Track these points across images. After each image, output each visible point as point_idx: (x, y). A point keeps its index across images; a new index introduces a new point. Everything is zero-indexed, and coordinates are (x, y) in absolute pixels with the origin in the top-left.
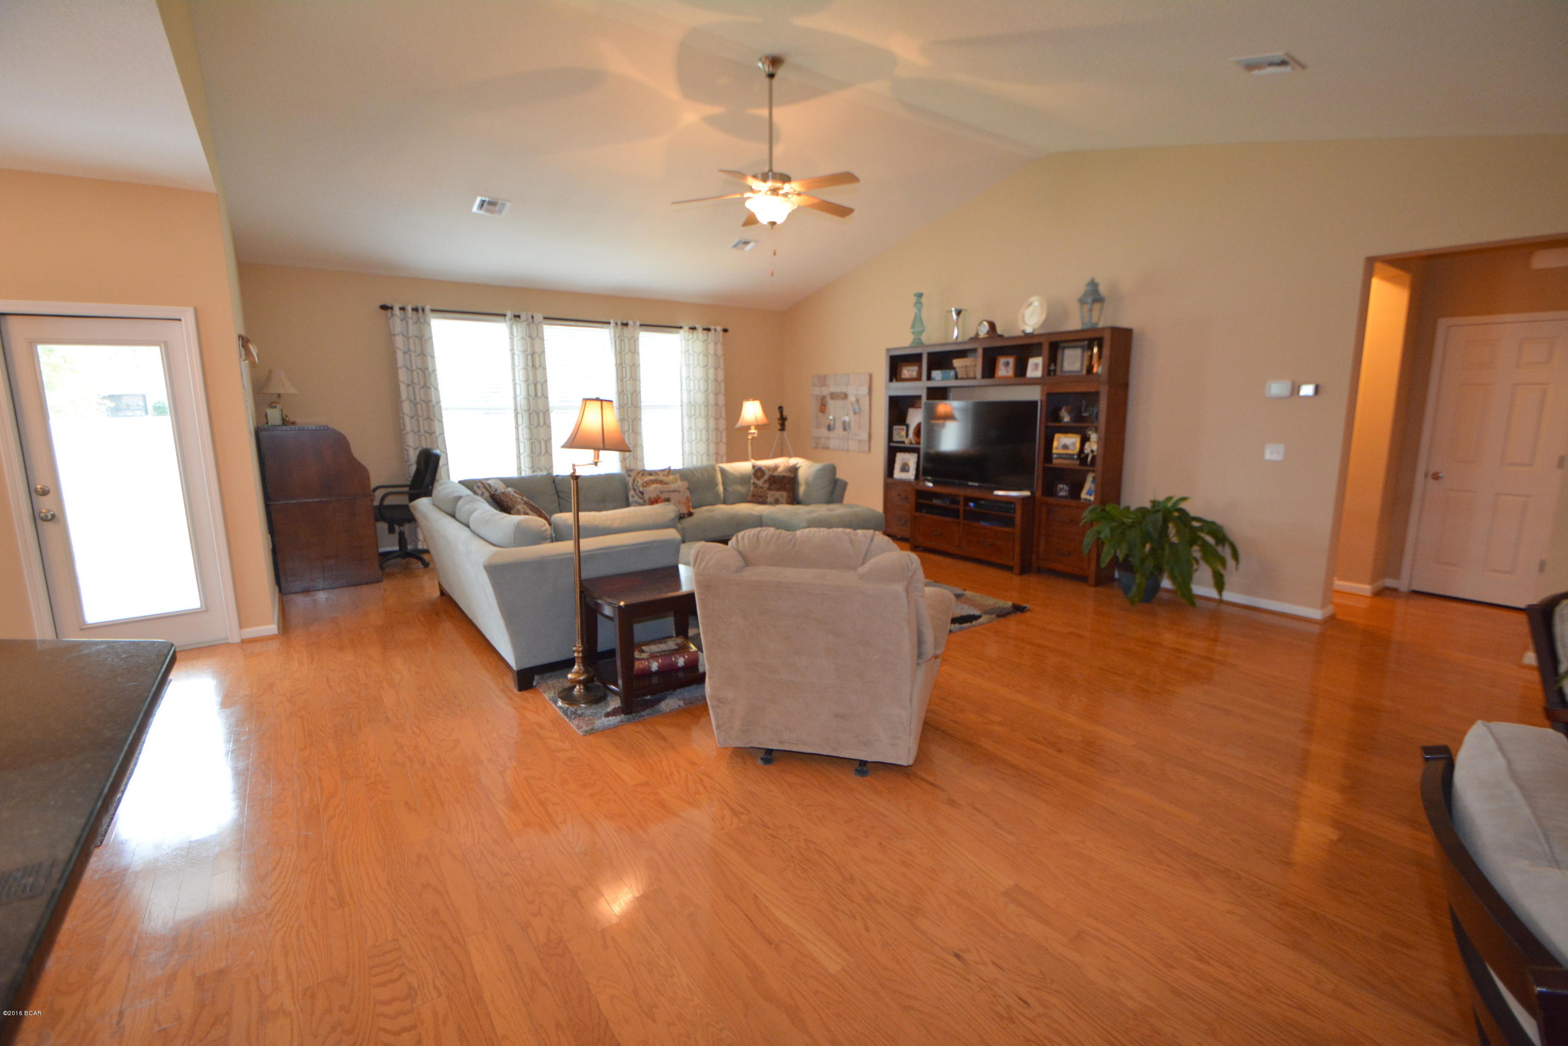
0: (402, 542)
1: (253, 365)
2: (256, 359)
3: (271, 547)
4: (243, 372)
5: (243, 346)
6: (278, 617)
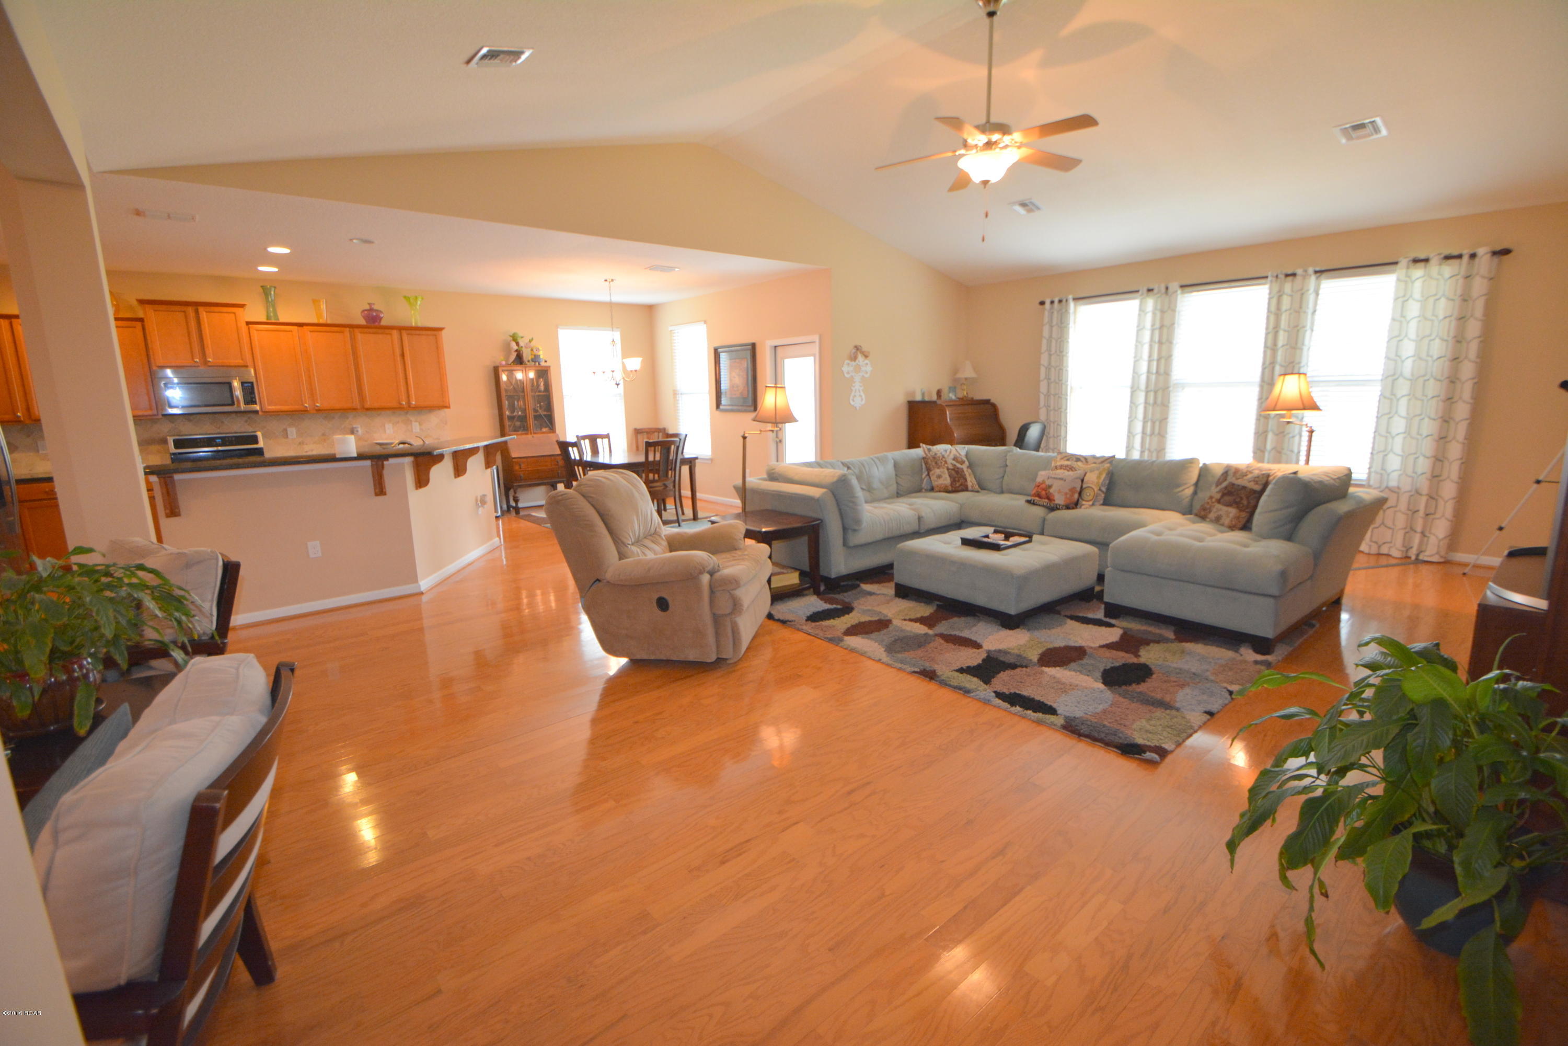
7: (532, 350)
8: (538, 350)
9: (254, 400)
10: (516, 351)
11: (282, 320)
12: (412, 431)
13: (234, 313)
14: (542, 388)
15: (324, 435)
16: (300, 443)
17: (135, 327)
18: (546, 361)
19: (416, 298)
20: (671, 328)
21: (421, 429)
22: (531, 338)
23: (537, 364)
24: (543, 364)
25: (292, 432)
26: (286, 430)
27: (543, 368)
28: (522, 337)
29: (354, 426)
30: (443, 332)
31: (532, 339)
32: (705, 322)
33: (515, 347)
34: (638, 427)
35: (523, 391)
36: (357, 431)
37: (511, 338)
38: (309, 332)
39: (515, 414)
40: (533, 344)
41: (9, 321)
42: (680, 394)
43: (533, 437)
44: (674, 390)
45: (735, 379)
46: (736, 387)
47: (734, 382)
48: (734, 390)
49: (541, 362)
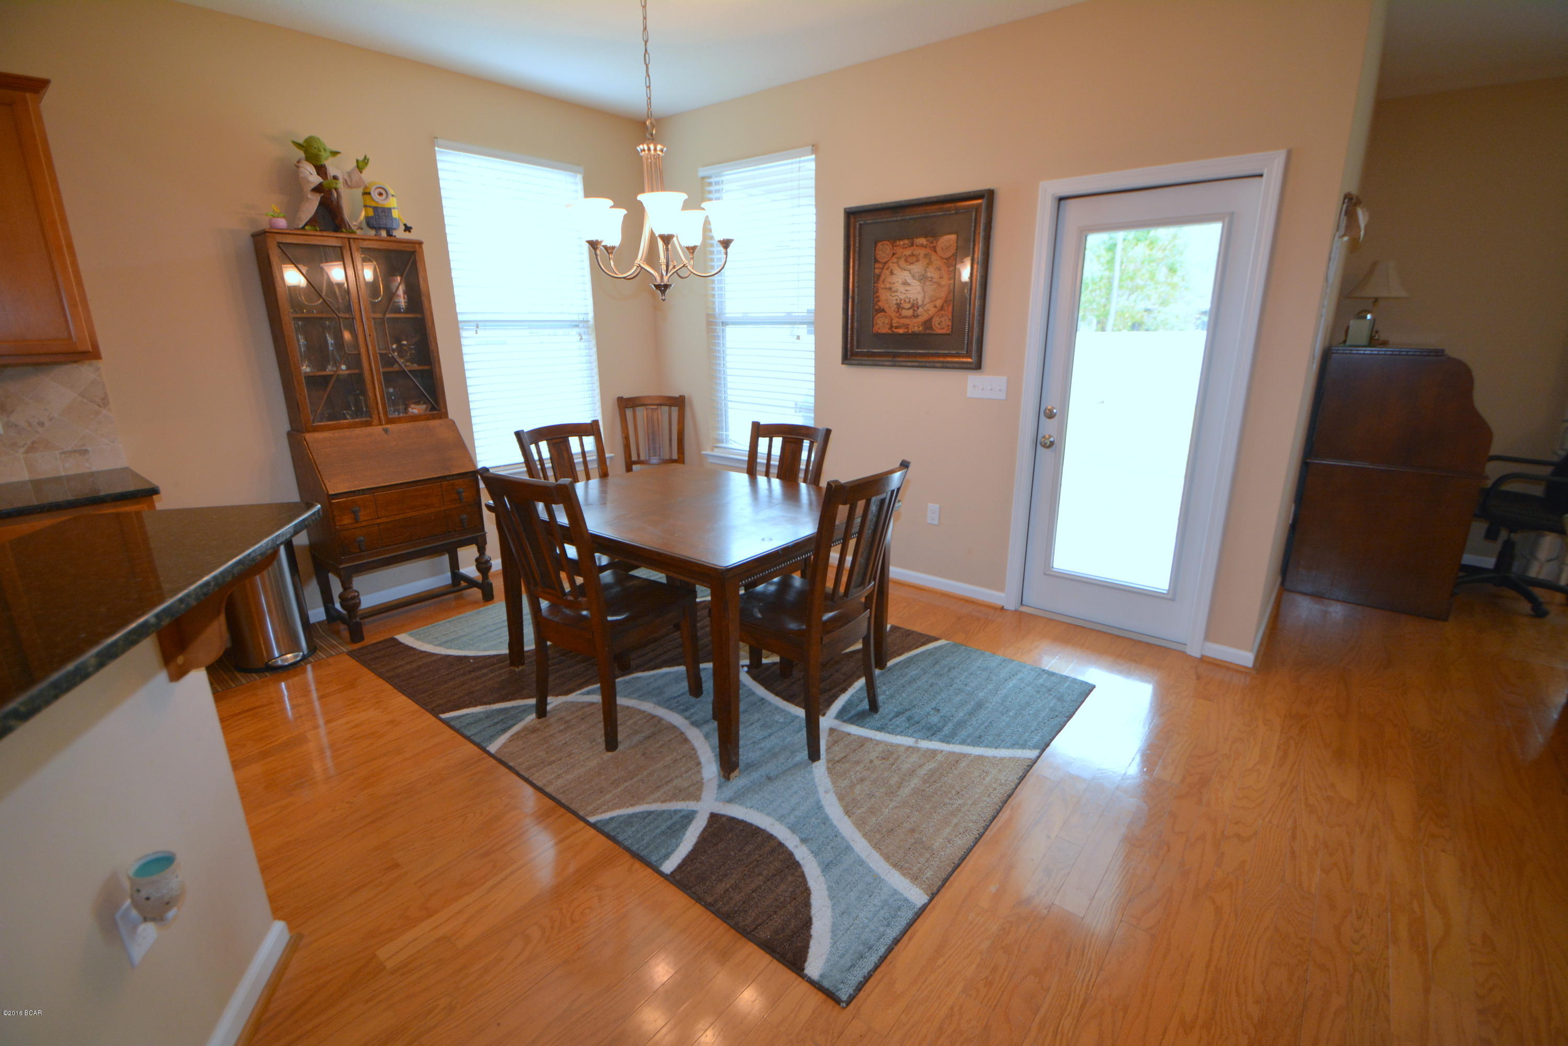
0: (1506, 556)
1: (1354, 246)
2: (1362, 233)
3: (1290, 522)
4: (1333, 255)
5: (1346, 213)
6: (1262, 639)
7: (367, 193)
8: (383, 192)
10: (318, 189)
14: (402, 301)
18: (408, 229)
20: (702, 172)
22: (361, 158)
23: (384, 234)
24: (400, 234)
27: (401, 247)
28: (335, 153)
31: (366, 161)
32: (815, 149)
33: (315, 179)
34: (626, 395)
35: (349, 308)
37: (301, 154)
39: (330, 370)
40: (368, 175)
42: (724, 324)
43: (386, 431)
44: (708, 315)
45: (908, 288)
46: (909, 309)
47: (902, 297)
48: (900, 316)
49: (395, 233)
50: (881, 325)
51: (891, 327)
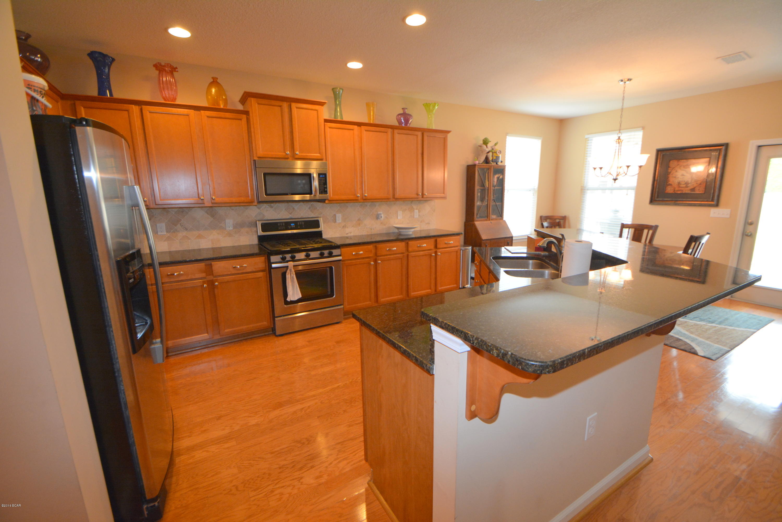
7: (495, 152)
9: (326, 190)
10: (487, 153)
11: (345, 119)
12: (414, 217)
13: (317, 110)
15: (359, 220)
16: (343, 227)
17: (241, 120)
18: (502, 162)
19: (435, 104)
20: (587, 136)
21: (419, 215)
22: (496, 142)
25: (339, 217)
26: (335, 215)
27: (499, 168)
29: (379, 213)
30: (449, 135)
32: (643, 128)
33: (487, 150)
35: (488, 186)
36: (381, 217)
37: (483, 142)
38: (365, 131)
41: (140, 107)
42: (588, 190)
43: (491, 222)
44: (582, 186)
45: (683, 177)
46: (684, 184)
47: (681, 180)
48: (679, 187)
49: (498, 163)
50: (669, 190)
51: (674, 191)
